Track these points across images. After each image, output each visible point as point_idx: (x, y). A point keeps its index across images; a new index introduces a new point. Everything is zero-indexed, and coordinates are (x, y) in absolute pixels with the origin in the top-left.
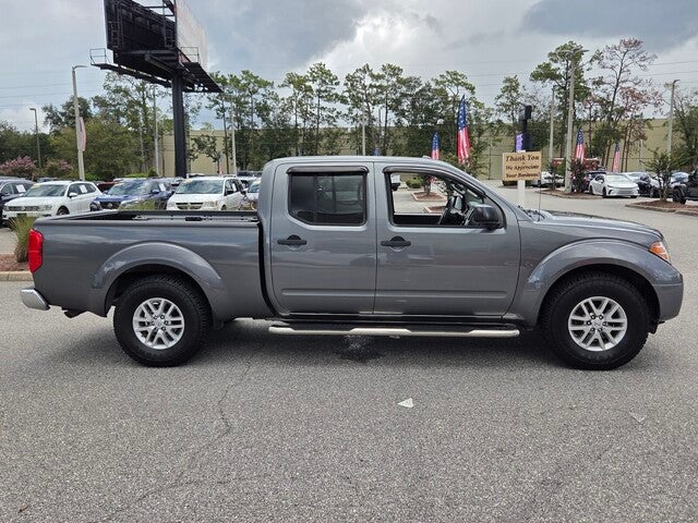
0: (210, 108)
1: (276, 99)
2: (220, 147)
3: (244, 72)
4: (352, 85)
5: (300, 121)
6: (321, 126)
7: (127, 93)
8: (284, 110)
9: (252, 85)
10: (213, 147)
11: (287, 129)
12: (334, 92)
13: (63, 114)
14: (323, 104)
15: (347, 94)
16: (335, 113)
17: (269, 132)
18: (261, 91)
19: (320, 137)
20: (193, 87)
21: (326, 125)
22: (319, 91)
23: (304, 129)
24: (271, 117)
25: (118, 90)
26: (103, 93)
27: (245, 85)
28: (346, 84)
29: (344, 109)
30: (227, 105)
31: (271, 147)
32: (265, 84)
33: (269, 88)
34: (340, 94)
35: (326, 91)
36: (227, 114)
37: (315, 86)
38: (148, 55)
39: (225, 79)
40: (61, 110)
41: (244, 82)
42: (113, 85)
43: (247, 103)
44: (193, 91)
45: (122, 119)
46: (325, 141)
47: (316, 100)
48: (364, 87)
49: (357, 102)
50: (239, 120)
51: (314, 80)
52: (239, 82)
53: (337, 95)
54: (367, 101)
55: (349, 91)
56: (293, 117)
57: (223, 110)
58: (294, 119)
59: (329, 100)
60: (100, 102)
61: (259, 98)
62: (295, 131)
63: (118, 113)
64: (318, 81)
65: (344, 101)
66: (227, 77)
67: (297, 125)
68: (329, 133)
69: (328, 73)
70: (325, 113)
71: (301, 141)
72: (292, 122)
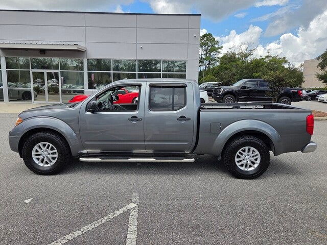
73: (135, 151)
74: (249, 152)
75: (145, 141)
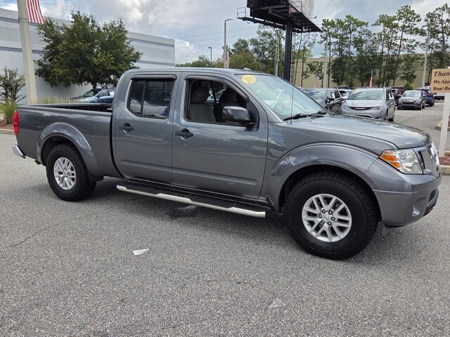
0: (321, 43)
1: (369, 34)
2: (325, 70)
3: (347, 17)
4: (431, 20)
5: (386, 50)
6: (401, 53)
7: (270, 35)
8: (374, 43)
9: (352, 25)
10: (321, 70)
11: (374, 56)
12: (415, 27)
13: (233, 50)
14: (405, 36)
15: (426, 28)
16: (414, 43)
17: (361, 58)
18: (359, 29)
19: (399, 61)
20: (302, 29)
21: (406, 52)
22: (403, 27)
23: (387, 55)
24: (364, 47)
25: (264, 34)
26: (256, 36)
27: (347, 25)
28: (426, 20)
29: (422, 39)
30: (334, 40)
31: (362, 69)
32: (361, 24)
33: (364, 27)
34: (420, 28)
35: (409, 26)
36: (332, 47)
37: (401, 23)
38: (270, 9)
39: (333, 22)
40: (232, 48)
41: (347, 23)
42: (262, 31)
43: (347, 38)
44: (302, 32)
45: (266, 53)
46: (403, 64)
47: (399, 34)
48: (442, 22)
49: (434, 33)
50: (340, 50)
51: (399, 19)
52: (342, 23)
53: (417, 29)
54: (443, 33)
55: (428, 25)
56: (380, 47)
57: (330, 44)
58: (380, 48)
59: (411, 33)
60: (254, 42)
61: (356, 34)
62: (380, 58)
63: (264, 49)
64: (403, 20)
65: (423, 33)
66: (334, 20)
67: (382, 53)
68: (407, 58)
69: (412, 13)
70: (405, 43)
71: (384, 64)
72: (379, 51)
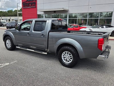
73: (31, 47)
74: (68, 54)
75: (31, 43)
